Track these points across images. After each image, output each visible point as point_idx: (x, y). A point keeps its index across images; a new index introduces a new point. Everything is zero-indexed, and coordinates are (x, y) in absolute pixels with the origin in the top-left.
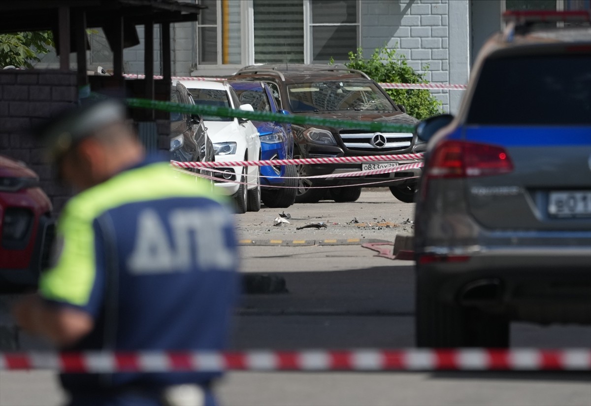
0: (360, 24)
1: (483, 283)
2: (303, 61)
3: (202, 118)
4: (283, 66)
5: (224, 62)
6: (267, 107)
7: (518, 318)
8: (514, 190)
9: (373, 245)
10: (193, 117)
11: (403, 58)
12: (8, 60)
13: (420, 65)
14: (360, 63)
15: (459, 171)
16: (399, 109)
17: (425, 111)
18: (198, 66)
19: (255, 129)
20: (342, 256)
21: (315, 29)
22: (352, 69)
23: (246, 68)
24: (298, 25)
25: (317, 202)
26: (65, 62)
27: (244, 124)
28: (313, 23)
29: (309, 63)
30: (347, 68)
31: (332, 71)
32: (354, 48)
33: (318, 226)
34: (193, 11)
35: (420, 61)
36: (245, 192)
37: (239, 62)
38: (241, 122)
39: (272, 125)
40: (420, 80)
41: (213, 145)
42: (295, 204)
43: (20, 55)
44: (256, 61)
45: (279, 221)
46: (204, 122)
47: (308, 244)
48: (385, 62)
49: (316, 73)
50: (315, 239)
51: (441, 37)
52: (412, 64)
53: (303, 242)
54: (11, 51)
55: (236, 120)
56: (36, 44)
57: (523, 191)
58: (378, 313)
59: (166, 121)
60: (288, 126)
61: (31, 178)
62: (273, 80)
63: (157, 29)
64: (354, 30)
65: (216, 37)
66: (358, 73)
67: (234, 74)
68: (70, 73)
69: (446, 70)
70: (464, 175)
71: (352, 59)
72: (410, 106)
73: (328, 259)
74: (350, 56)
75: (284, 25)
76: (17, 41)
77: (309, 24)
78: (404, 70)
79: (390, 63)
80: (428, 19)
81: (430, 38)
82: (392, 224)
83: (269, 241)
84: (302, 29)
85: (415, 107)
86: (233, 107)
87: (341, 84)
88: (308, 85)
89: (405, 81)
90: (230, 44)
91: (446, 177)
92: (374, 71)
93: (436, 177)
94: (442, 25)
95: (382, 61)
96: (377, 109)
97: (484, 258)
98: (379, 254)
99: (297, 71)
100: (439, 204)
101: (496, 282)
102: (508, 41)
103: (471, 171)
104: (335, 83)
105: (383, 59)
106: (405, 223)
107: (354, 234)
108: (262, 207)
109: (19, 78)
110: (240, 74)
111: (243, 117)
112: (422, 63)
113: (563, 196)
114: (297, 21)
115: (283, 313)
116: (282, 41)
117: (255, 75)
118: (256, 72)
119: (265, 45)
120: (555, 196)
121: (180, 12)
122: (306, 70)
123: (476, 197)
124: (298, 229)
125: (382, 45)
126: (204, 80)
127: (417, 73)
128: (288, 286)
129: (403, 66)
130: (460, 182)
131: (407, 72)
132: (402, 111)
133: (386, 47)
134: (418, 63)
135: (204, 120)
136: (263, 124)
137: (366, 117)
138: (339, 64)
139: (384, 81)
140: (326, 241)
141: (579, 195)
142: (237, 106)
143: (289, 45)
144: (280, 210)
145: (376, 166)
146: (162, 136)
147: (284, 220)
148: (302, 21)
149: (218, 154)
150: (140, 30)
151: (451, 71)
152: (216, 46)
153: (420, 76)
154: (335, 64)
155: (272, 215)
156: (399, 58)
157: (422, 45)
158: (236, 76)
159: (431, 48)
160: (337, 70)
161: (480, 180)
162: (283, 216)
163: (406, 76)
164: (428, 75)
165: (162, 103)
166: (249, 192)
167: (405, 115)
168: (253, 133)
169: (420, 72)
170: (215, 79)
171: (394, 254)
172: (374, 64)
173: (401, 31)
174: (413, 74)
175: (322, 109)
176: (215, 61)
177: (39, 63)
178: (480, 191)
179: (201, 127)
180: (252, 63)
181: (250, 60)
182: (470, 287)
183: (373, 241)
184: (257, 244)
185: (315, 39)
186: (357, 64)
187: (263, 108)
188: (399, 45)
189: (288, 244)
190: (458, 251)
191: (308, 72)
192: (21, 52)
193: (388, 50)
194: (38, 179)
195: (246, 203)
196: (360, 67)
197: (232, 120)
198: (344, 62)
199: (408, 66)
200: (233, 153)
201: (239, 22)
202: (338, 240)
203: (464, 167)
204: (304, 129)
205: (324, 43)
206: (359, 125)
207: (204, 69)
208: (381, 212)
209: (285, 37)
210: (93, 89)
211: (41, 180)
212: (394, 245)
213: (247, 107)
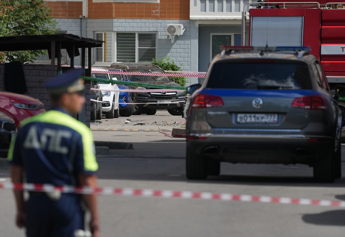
0: (157, 48)
1: (212, 147)
2: (135, 61)
3: (98, 82)
4: (128, 63)
5: (105, 61)
6: (122, 79)
7: (224, 161)
8: (224, 113)
9: (164, 132)
10: (94, 82)
11: (173, 61)
12: (24, 59)
13: (179, 64)
14: (157, 62)
15: (203, 105)
16: (172, 80)
17: (181, 81)
18: (95, 62)
19: (118, 87)
20: (152, 136)
21: (139, 49)
22: (154, 65)
23: (113, 64)
24: (133, 48)
25: (140, 115)
26: (53, 62)
27: (113, 85)
28: (139, 47)
29: (137, 62)
30: (152, 64)
31: (147, 65)
32: (154, 57)
33: (142, 124)
34: (100, 43)
35: (179, 62)
36: (113, 111)
37: (111, 61)
38: (112, 84)
39: (124, 86)
40: (179, 69)
41: (102, 93)
42: (132, 115)
43: (29, 57)
44: (117, 61)
45: (127, 122)
46: (99, 84)
47: (139, 131)
48: (166, 62)
49: (140, 66)
50: (141, 129)
51: (187, 53)
52: (176, 63)
53: (137, 130)
54: (26, 56)
55: (111, 84)
56: (35, 54)
57: (227, 113)
58: (169, 158)
59: (89, 84)
60: (130, 86)
61: (41, 105)
62: (124, 68)
63: (87, 50)
64: (154, 50)
65: (102, 52)
66: (156, 66)
67: (110, 66)
68: (55, 66)
69: (189, 66)
70: (205, 107)
71: (154, 61)
72: (175, 79)
73: (147, 136)
74: (153, 60)
75: (128, 48)
76: (28, 52)
77: (137, 48)
78: (173, 65)
79: (168, 62)
80: (182, 46)
81: (183, 54)
82: (169, 124)
83: (124, 129)
84: (135, 49)
85: (177, 79)
86: (110, 79)
87: (150, 71)
88: (137, 70)
89: (173, 70)
90: (107, 54)
91: (198, 107)
92: (162, 65)
93: (195, 108)
94: (188, 49)
95: (165, 62)
96: (163, 80)
97: (212, 138)
98: (166, 135)
99: (132, 65)
100: (196, 117)
101: (217, 147)
102: (222, 57)
103: (208, 106)
104: (147, 70)
105: (165, 61)
106: (174, 124)
107: (155, 127)
108: (120, 116)
109: (36, 68)
110: (112, 66)
111: (113, 83)
112: (180, 63)
113: (243, 115)
114: (133, 46)
115: (133, 157)
116: (126, 54)
117: (117, 67)
118: (118, 66)
119: (120, 55)
120: (239, 115)
121: (95, 43)
122: (137, 65)
123: (210, 115)
124: (134, 125)
125: (165, 56)
126: (98, 68)
127: (178, 66)
128: (134, 147)
129: (173, 64)
130: (204, 109)
131: (174, 66)
132: (173, 81)
133: (166, 57)
134: (178, 63)
135: (99, 83)
136: (120, 85)
137: (159, 83)
138: (149, 63)
139: (165, 69)
140: (146, 130)
141: (248, 115)
142: (111, 78)
143: (130, 55)
144: (127, 118)
145: (163, 102)
146: (87, 90)
147: (128, 121)
148: (135, 46)
149: (103, 96)
150: (80, 50)
151: (191, 66)
152: (102, 55)
153: (179, 68)
154: (147, 63)
155: (124, 119)
156: (171, 61)
157: (180, 56)
158: (110, 67)
159: (183, 57)
160: (148, 65)
161: (211, 109)
162: (128, 120)
163: (174, 68)
164: (182, 67)
165: (88, 77)
166: (115, 110)
167: (174, 83)
168: (117, 88)
169: (179, 66)
170: (102, 68)
171: (172, 135)
172: (162, 63)
173: (172, 50)
174: (177, 67)
175: (142, 80)
176: (102, 61)
177: (36, 61)
178: (211, 113)
179: (97, 86)
180: (115, 62)
181: (115, 61)
182: (207, 149)
183: (163, 130)
184: (120, 130)
185: (140, 53)
186: (155, 63)
187: (120, 79)
188: (171, 56)
189: (131, 131)
190: (203, 135)
191: (137, 66)
192: (29, 56)
193: (167, 58)
194: (43, 105)
195: (114, 115)
196: (157, 64)
197: (109, 83)
198: (151, 62)
199: (175, 64)
200: (109, 96)
201: (111, 46)
202: (150, 130)
203: (205, 104)
204: (136, 87)
205: (143, 55)
206: (156, 86)
207: (97, 64)
208: (164, 119)
209: (128, 52)
210: (63, 72)
211: (45, 106)
212: (172, 132)
213: (115, 79)
